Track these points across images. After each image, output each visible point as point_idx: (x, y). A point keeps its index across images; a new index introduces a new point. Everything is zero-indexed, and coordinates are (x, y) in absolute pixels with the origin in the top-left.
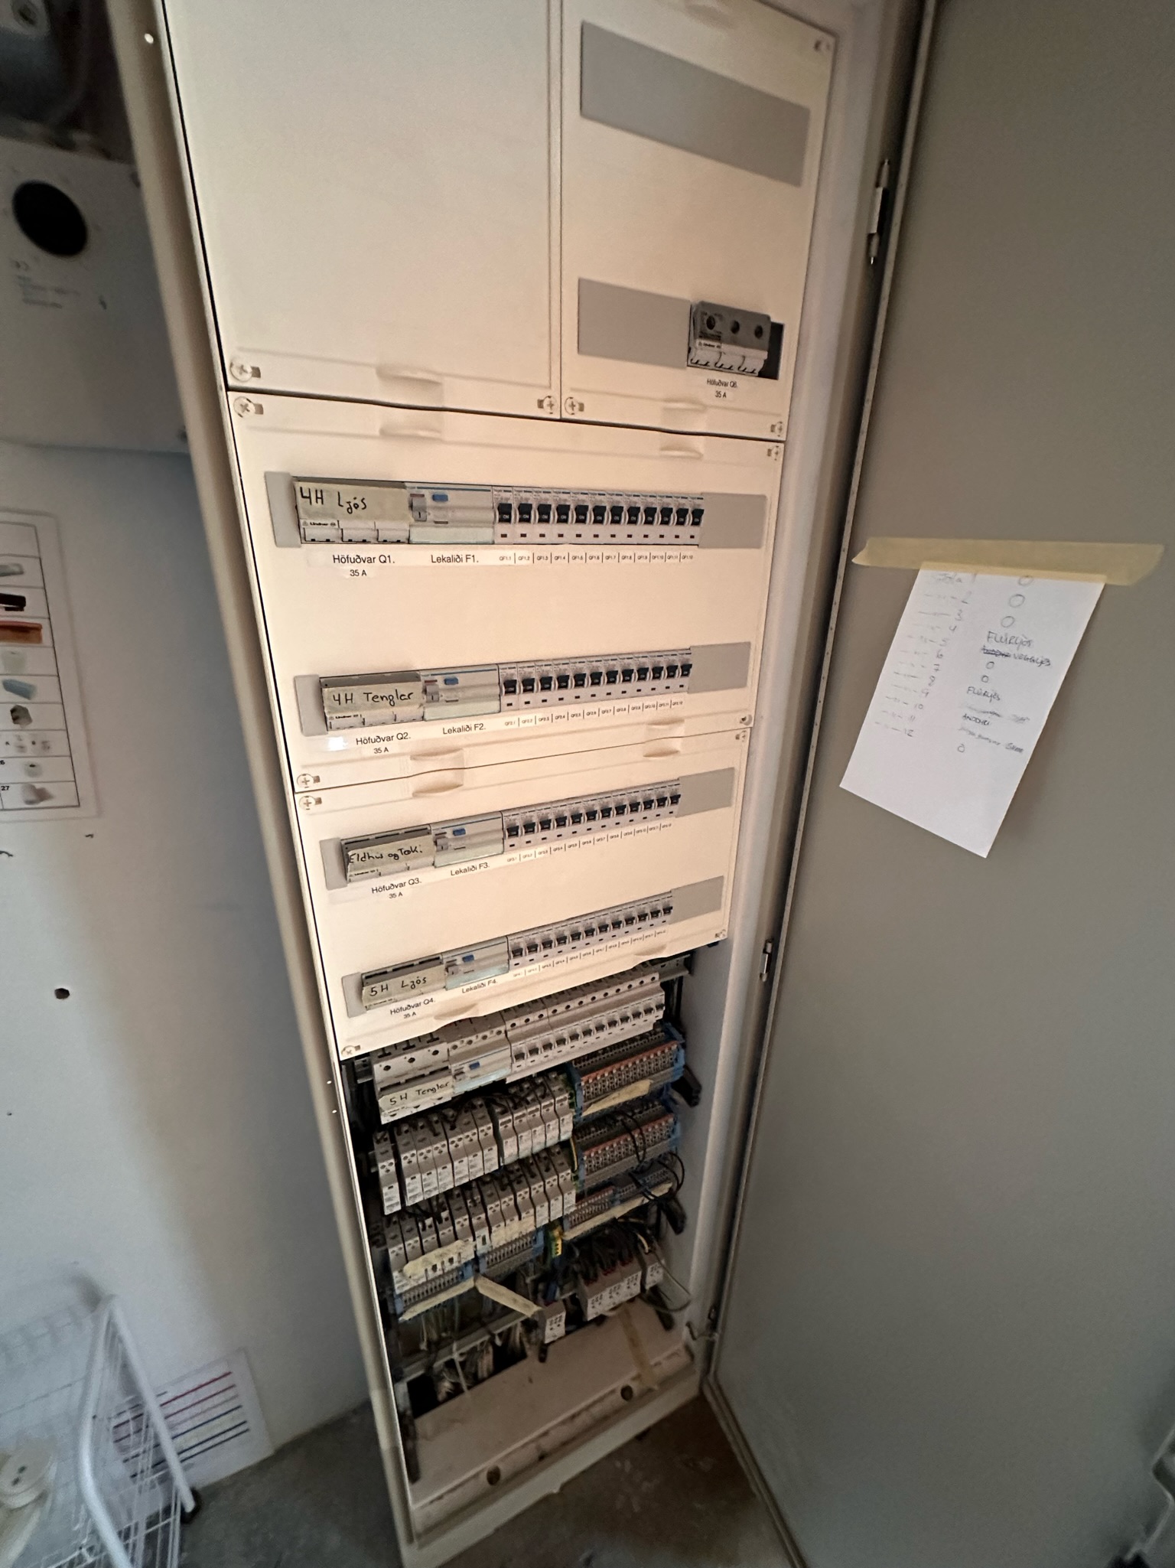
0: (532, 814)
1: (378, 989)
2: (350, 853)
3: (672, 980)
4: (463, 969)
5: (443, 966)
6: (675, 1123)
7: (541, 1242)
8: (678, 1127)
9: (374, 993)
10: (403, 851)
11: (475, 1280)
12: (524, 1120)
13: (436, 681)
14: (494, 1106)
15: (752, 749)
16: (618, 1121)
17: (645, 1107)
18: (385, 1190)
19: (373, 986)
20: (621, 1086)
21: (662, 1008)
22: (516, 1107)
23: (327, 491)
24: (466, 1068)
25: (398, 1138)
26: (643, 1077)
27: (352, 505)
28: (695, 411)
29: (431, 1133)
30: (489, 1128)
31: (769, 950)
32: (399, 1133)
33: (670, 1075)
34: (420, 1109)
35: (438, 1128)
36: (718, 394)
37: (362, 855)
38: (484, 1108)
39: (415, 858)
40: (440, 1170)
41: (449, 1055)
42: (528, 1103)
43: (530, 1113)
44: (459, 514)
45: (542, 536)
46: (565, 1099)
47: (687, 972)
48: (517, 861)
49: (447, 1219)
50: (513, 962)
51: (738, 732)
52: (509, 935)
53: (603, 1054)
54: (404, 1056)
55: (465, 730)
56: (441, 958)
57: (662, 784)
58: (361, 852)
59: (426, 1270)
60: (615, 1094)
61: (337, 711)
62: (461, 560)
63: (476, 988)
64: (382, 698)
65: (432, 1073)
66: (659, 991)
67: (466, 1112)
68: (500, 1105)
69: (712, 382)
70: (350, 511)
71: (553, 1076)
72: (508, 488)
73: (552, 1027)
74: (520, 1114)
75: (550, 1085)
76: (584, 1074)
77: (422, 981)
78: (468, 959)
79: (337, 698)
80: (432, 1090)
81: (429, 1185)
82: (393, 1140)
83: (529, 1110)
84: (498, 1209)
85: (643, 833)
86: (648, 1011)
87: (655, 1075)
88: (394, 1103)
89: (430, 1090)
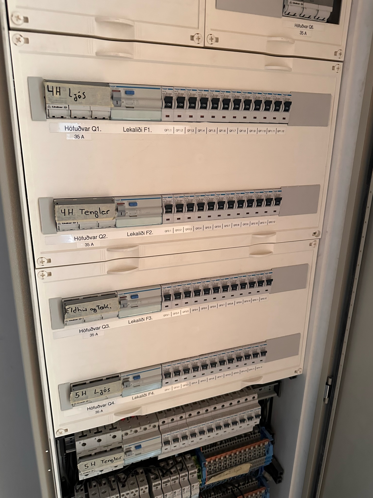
0: (179, 287)
1: (80, 394)
2: (67, 307)
3: (266, 399)
4: (132, 384)
5: (121, 382)
6: (266, 493)
8: (268, 495)
9: (77, 396)
10: (99, 307)
12: (169, 484)
13: (124, 204)
14: (150, 474)
15: (319, 253)
16: (229, 490)
17: (247, 482)
19: (77, 392)
20: (231, 467)
21: (259, 417)
22: (163, 475)
23: (63, 88)
24: (133, 448)
25: (89, 490)
26: (246, 462)
27: (77, 96)
28: (288, 42)
29: (110, 489)
30: (146, 488)
31: (330, 383)
32: (90, 487)
33: (263, 462)
34: (103, 472)
35: (114, 485)
36: (302, 33)
37: (74, 309)
38: (144, 474)
39: (107, 312)
41: (122, 439)
42: (171, 473)
43: (173, 480)
44: (142, 103)
45: (191, 116)
46: (195, 472)
47: (276, 394)
48: (170, 316)
50: (165, 381)
51: (311, 241)
52: (163, 363)
53: (220, 444)
54: (95, 438)
55: (141, 234)
56: (120, 376)
57: (262, 272)
58: (73, 307)
60: (227, 472)
61: (62, 220)
62: (141, 131)
63: (141, 397)
64: (91, 213)
65: (111, 450)
66: (258, 406)
67: (132, 476)
68: (153, 474)
69: (298, 26)
70: (76, 99)
71: (188, 457)
72: (171, 88)
73: (187, 425)
74: (166, 480)
75: (186, 462)
76: (208, 457)
77: (107, 391)
78: (137, 377)
79: (63, 211)
80: (111, 461)
82: (86, 491)
83: (172, 478)
85: (249, 302)
86: (250, 418)
87: (253, 461)
88: (87, 467)
89: (110, 461)
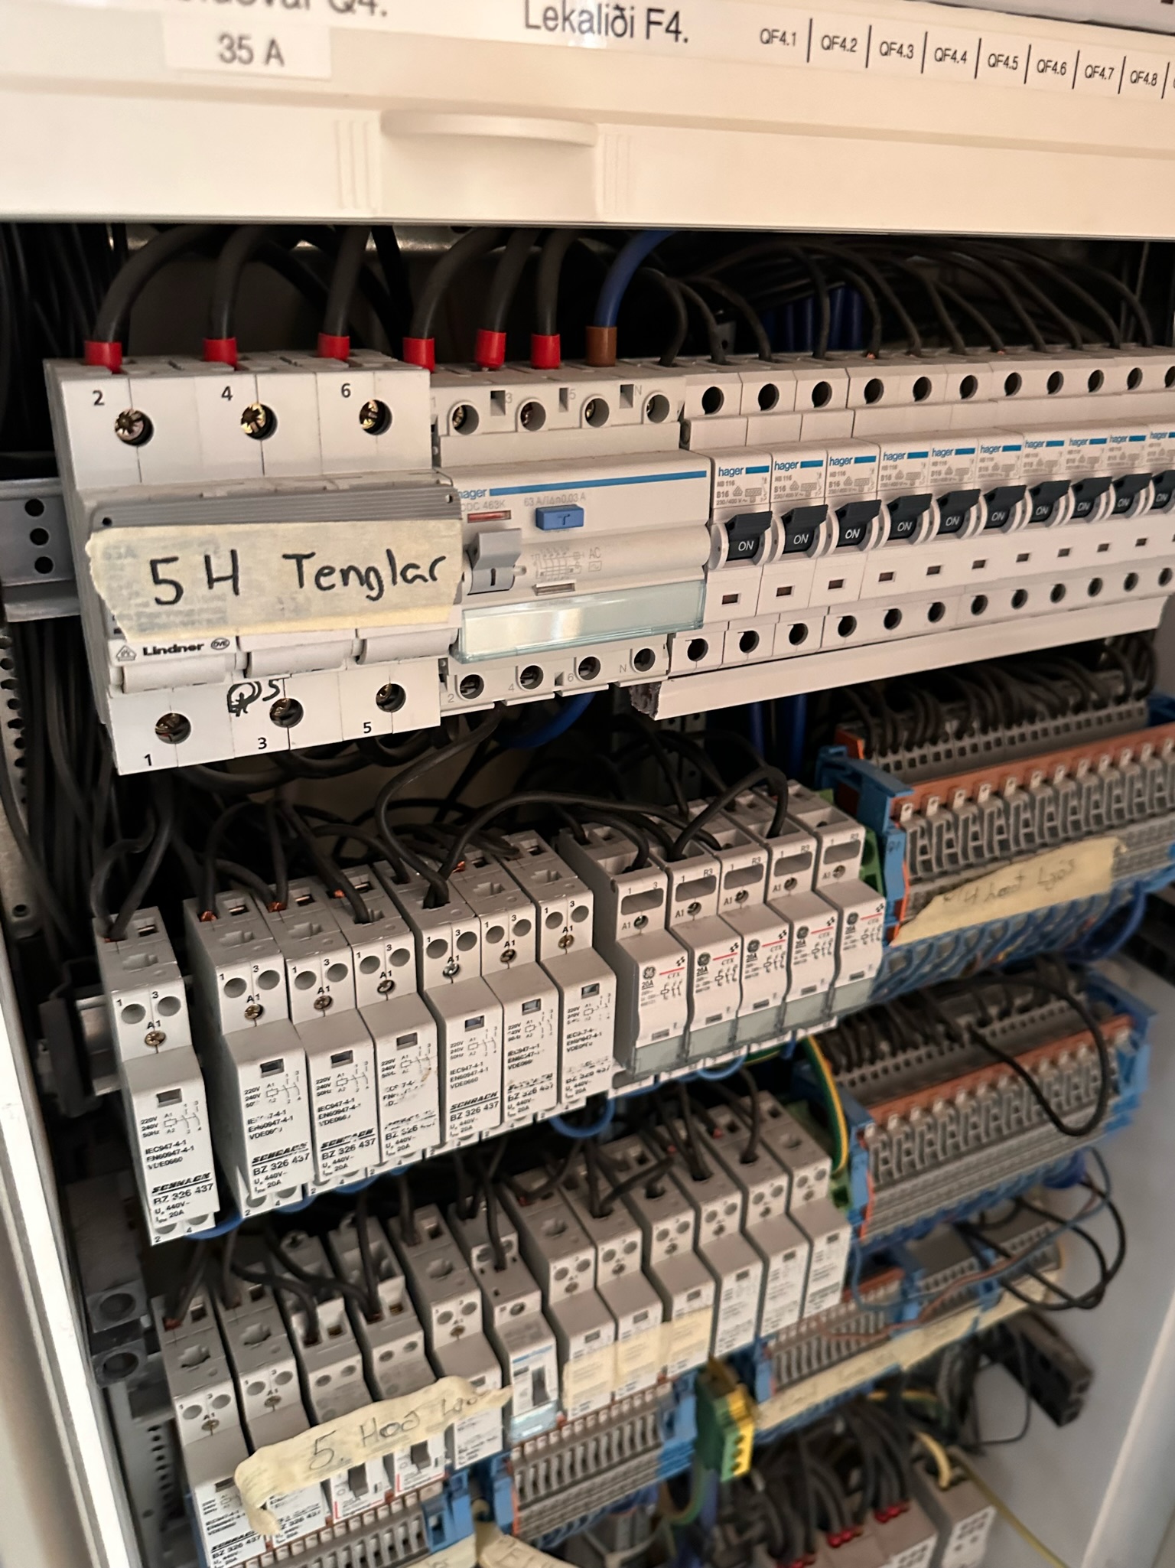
6: (1135, 1044)
7: (687, 1430)
11: (479, 1548)
12: (707, 905)
14: (590, 854)
18: (143, 1107)
26: (1093, 833)
30: (579, 914)
40: (387, 1048)
41: (436, 460)
43: (729, 879)
46: (849, 849)
49: (397, 1308)
59: (325, 1486)
60: (1006, 876)
74: (693, 874)
80: (364, 580)
81: (336, 1114)
83: (727, 867)
84: (585, 1281)
87: (1135, 829)
88: (168, 593)
89: (352, 575)
